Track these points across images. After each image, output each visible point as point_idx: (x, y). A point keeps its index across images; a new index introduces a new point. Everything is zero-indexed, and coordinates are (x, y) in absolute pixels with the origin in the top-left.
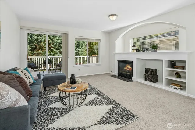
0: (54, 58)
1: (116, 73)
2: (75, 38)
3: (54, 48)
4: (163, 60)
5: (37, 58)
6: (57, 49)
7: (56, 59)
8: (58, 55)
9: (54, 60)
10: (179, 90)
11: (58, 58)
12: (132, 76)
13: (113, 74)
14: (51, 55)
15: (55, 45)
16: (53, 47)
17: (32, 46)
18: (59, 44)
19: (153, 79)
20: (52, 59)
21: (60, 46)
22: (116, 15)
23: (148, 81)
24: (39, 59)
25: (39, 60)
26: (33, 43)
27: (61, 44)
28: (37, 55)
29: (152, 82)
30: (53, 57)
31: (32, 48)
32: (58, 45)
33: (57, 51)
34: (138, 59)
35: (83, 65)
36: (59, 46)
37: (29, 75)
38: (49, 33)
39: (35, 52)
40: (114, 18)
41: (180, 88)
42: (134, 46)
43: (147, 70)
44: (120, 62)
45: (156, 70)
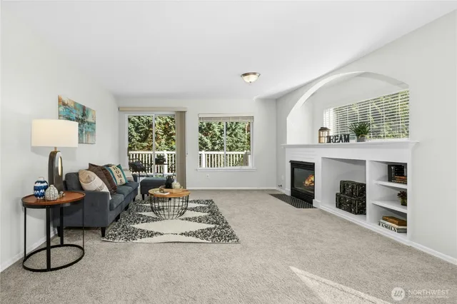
1: (287, 190)
2: (200, 118)
4: (365, 161)
10: (396, 233)
12: (312, 196)
17: (141, 133)
19: (352, 206)
22: (254, 74)
23: (344, 210)
26: (141, 128)
28: (149, 150)
29: (351, 212)
31: (140, 136)
35: (234, 167)
37: (121, 173)
38: (156, 113)
39: (145, 144)
40: (252, 78)
41: (397, 226)
42: (323, 129)
43: (344, 185)
44: (295, 165)
45: (365, 185)
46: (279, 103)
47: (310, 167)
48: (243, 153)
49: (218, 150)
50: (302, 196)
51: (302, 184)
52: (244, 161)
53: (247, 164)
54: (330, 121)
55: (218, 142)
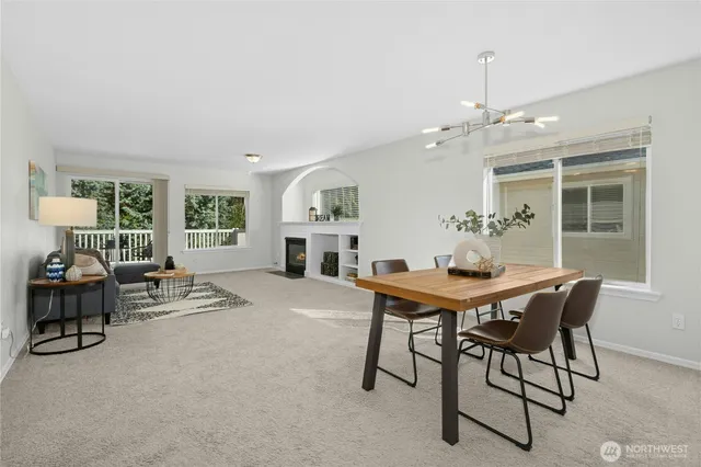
0: (133, 235)
1: (282, 267)
2: (186, 190)
3: (131, 207)
4: (338, 235)
5: (83, 235)
6: (141, 211)
7: (138, 237)
8: (144, 228)
9: (133, 240)
11: (143, 236)
12: (304, 268)
13: (278, 269)
14: (122, 226)
15: (132, 199)
16: (128, 205)
18: (147, 195)
19: (331, 271)
20: (127, 237)
21: (151, 202)
22: (258, 155)
23: (326, 275)
24: (89, 236)
25: (89, 241)
27: (151, 194)
30: (129, 232)
32: (143, 198)
33: (140, 216)
34: (314, 235)
36: (145, 201)
40: (256, 159)
42: (312, 209)
43: (326, 255)
44: (289, 241)
45: (337, 254)
46: (275, 181)
47: (302, 242)
48: (231, 231)
49: (195, 228)
50: (295, 270)
51: (294, 259)
52: (231, 240)
53: (235, 243)
54: (317, 202)
55: (196, 217)
